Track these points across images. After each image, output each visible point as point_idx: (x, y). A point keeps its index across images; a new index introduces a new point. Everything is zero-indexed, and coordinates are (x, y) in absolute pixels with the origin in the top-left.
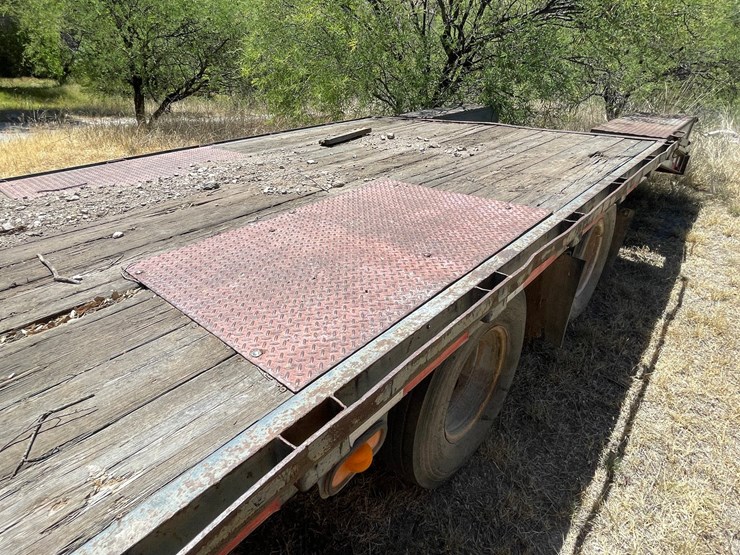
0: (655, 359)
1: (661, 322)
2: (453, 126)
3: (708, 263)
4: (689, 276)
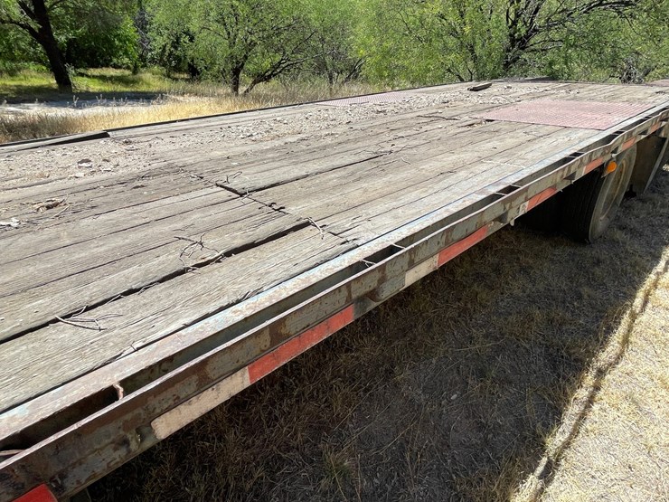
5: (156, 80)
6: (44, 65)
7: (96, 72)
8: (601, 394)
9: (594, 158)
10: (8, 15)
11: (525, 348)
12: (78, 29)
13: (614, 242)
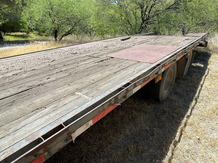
0: (203, 83)
1: (204, 77)
2: (149, 36)
3: (214, 66)
4: (210, 69)
5: (34, 36)
7: (13, 34)
12: (6, 20)
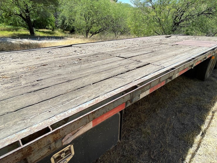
5: (60, 33)
6: (26, 28)
7: (41, 30)
8: (214, 117)
9: (211, 53)
10: (16, 13)
11: (191, 106)
12: (37, 17)
13: (212, 81)
